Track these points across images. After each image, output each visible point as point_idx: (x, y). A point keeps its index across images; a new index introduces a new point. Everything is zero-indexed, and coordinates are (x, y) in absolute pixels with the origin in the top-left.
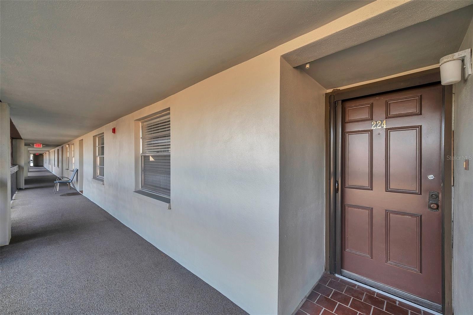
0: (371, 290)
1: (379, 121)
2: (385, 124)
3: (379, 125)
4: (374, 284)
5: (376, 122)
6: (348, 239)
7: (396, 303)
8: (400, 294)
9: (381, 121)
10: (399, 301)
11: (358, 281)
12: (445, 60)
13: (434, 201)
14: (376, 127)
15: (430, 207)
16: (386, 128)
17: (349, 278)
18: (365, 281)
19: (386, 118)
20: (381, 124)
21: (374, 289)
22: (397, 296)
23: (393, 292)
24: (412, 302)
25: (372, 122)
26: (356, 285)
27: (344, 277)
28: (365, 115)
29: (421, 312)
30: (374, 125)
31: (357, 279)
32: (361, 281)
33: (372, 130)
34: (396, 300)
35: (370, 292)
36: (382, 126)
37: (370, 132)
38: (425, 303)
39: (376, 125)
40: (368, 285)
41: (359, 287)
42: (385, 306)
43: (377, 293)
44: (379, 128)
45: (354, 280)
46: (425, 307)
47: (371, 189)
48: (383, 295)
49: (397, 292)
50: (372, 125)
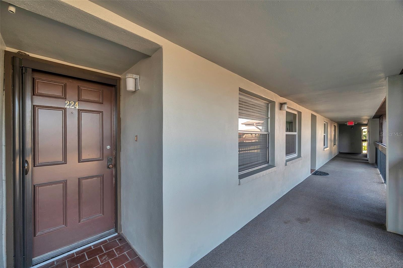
0: (69, 254)
1: (72, 102)
2: (77, 105)
3: (72, 105)
4: (69, 248)
5: (70, 102)
6: (38, 222)
7: (92, 248)
8: (91, 240)
9: (74, 102)
10: (93, 245)
11: (54, 256)
12: (129, 76)
13: (110, 163)
14: (70, 107)
15: (108, 167)
16: (78, 109)
17: (44, 262)
18: (60, 252)
19: (79, 100)
20: (74, 104)
21: (72, 251)
22: (91, 243)
23: (86, 243)
24: (100, 239)
25: (66, 101)
26: (54, 262)
27: (37, 264)
28: (58, 93)
29: (107, 241)
30: (67, 104)
31: (52, 256)
32: (57, 254)
33: (66, 108)
34: (91, 246)
35: (70, 257)
36: (75, 106)
37: (64, 110)
38: (107, 234)
39: (70, 104)
40: (65, 253)
41: (57, 261)
42: (86, 257)
43: (76, 252)
44: (72, 107)
45: (50, 259)
46: (108, 236)
47: (65, 163)
48: (80, 250)
49: (88, 241)
50: (66, 104)
